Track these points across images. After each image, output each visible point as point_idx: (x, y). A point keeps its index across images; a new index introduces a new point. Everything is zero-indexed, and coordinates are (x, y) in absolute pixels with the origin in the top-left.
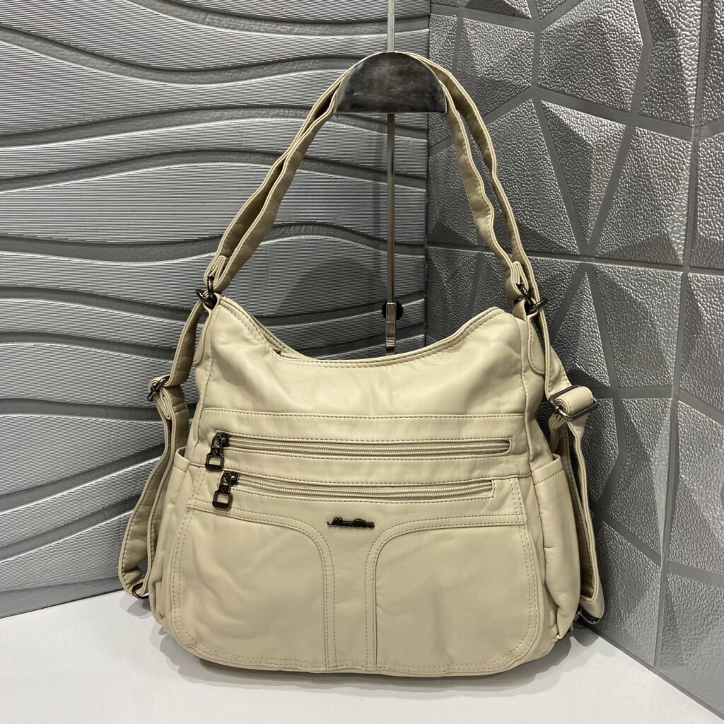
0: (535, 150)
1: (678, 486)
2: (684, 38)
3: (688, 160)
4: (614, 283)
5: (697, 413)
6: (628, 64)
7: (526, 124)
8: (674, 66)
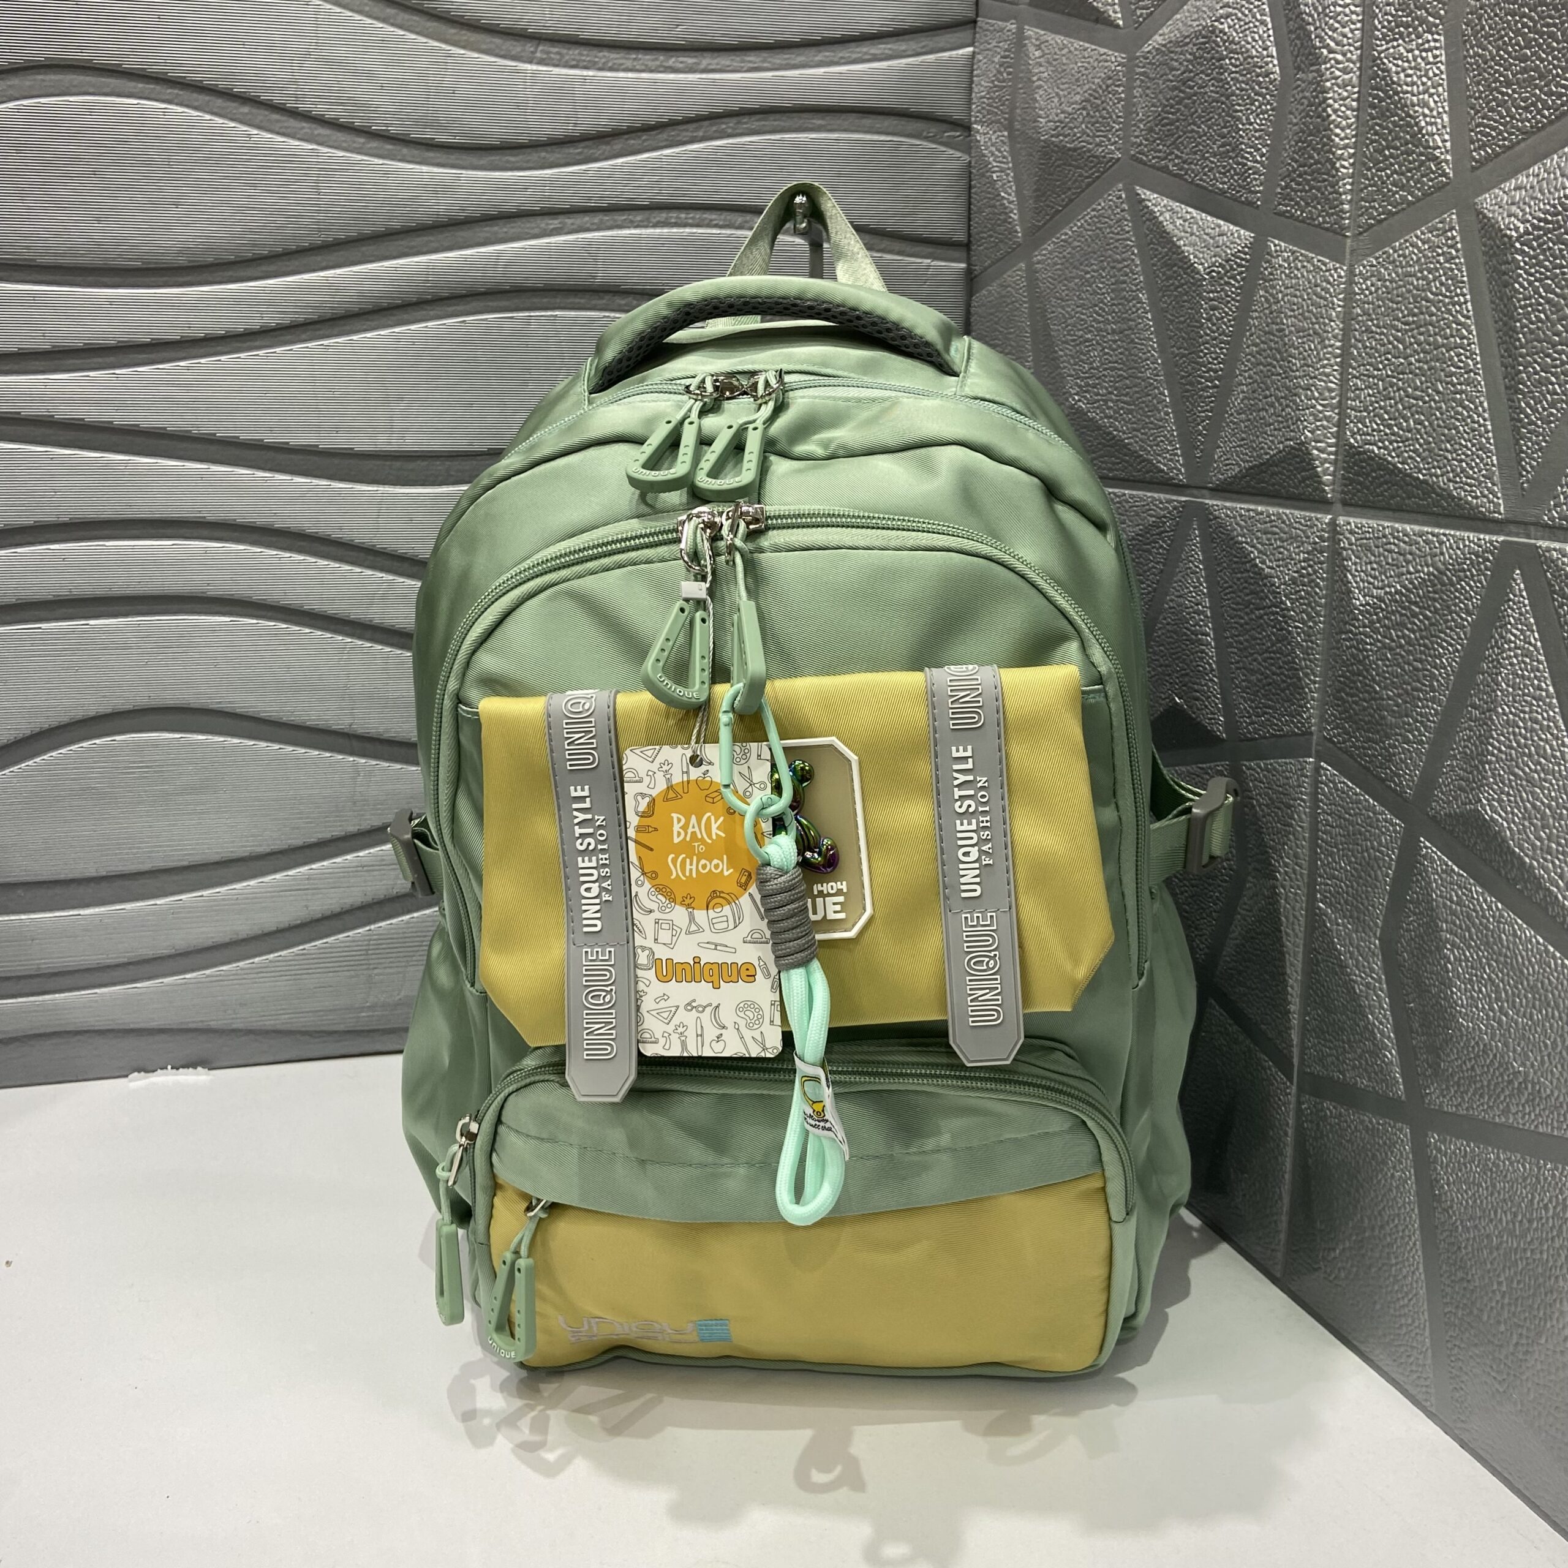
0: (1124, 282)
1: (1315, 926)
2: (1332, 67)
3: (1339, 300)
4: (1232, 539)
5: (1348, 786)
6: (1258, 115)
7: (1112, 233)
8: (1318, 120)
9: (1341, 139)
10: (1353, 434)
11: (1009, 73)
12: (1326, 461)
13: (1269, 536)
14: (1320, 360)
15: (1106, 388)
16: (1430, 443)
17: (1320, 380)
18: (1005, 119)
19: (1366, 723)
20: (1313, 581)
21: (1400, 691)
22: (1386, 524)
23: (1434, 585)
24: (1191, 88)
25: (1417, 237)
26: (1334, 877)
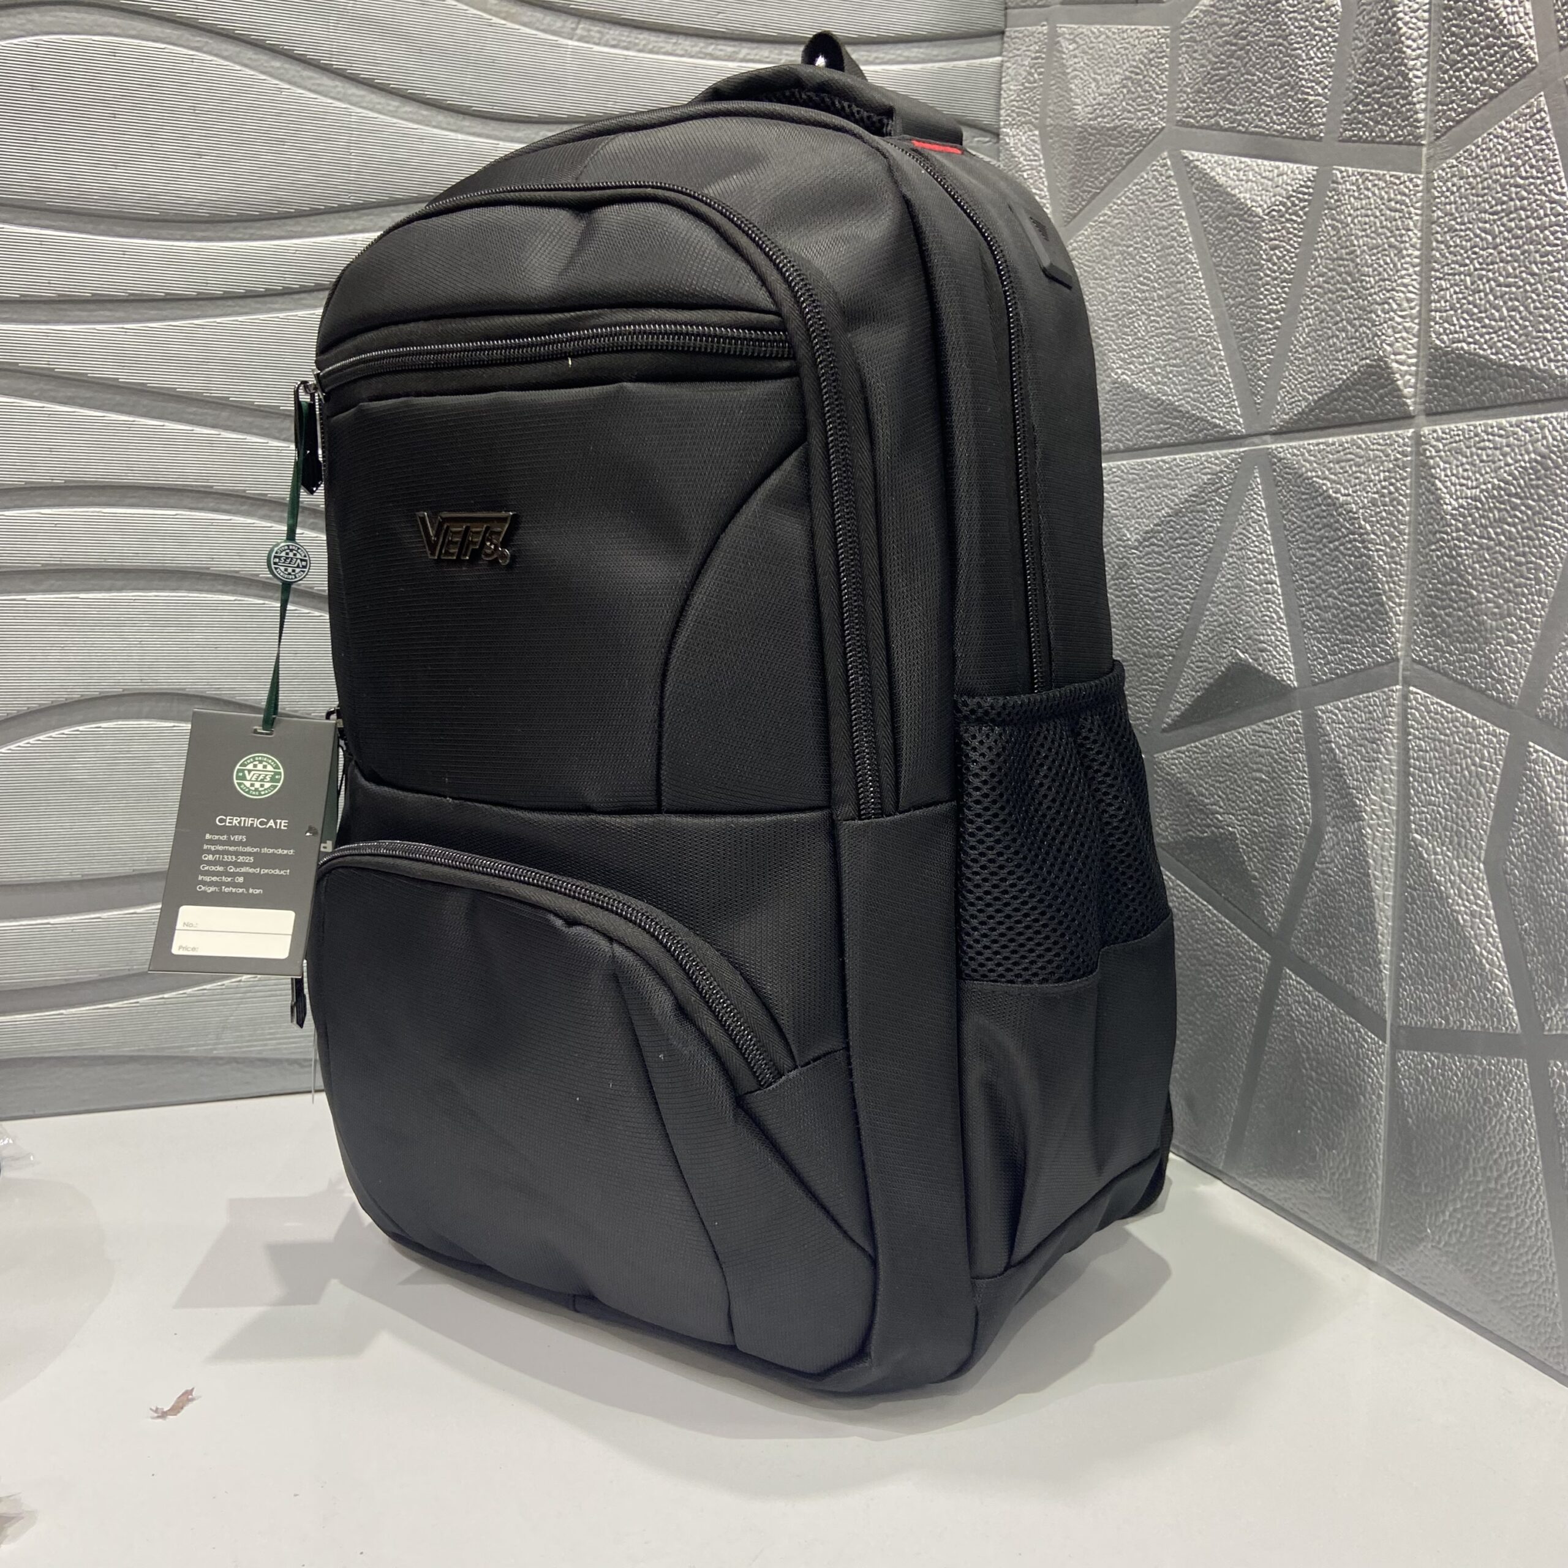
0: (1172, 246)
3: (1416, 208)
4: (1300, 476)
5: (1442, 706)
6: (1318, 49)
8: (1389, 36)
9: (1414, 50)
10: (1438, 334)
11: (1040, 74)
12: (1407, 373)
13: (1343, 464)
14: (1398, 271)
15: (1153, 356)
16: (1526, 327)
17: (1397, 292)
18: (1036, 118)
19: (1461, 633)
20: (1395, 499)
21: (1501, 591)
22: (1477, 423)
23: (1536, 472)
24: (1245, 38)
25: (1502, 128)
26: (1430, 803)
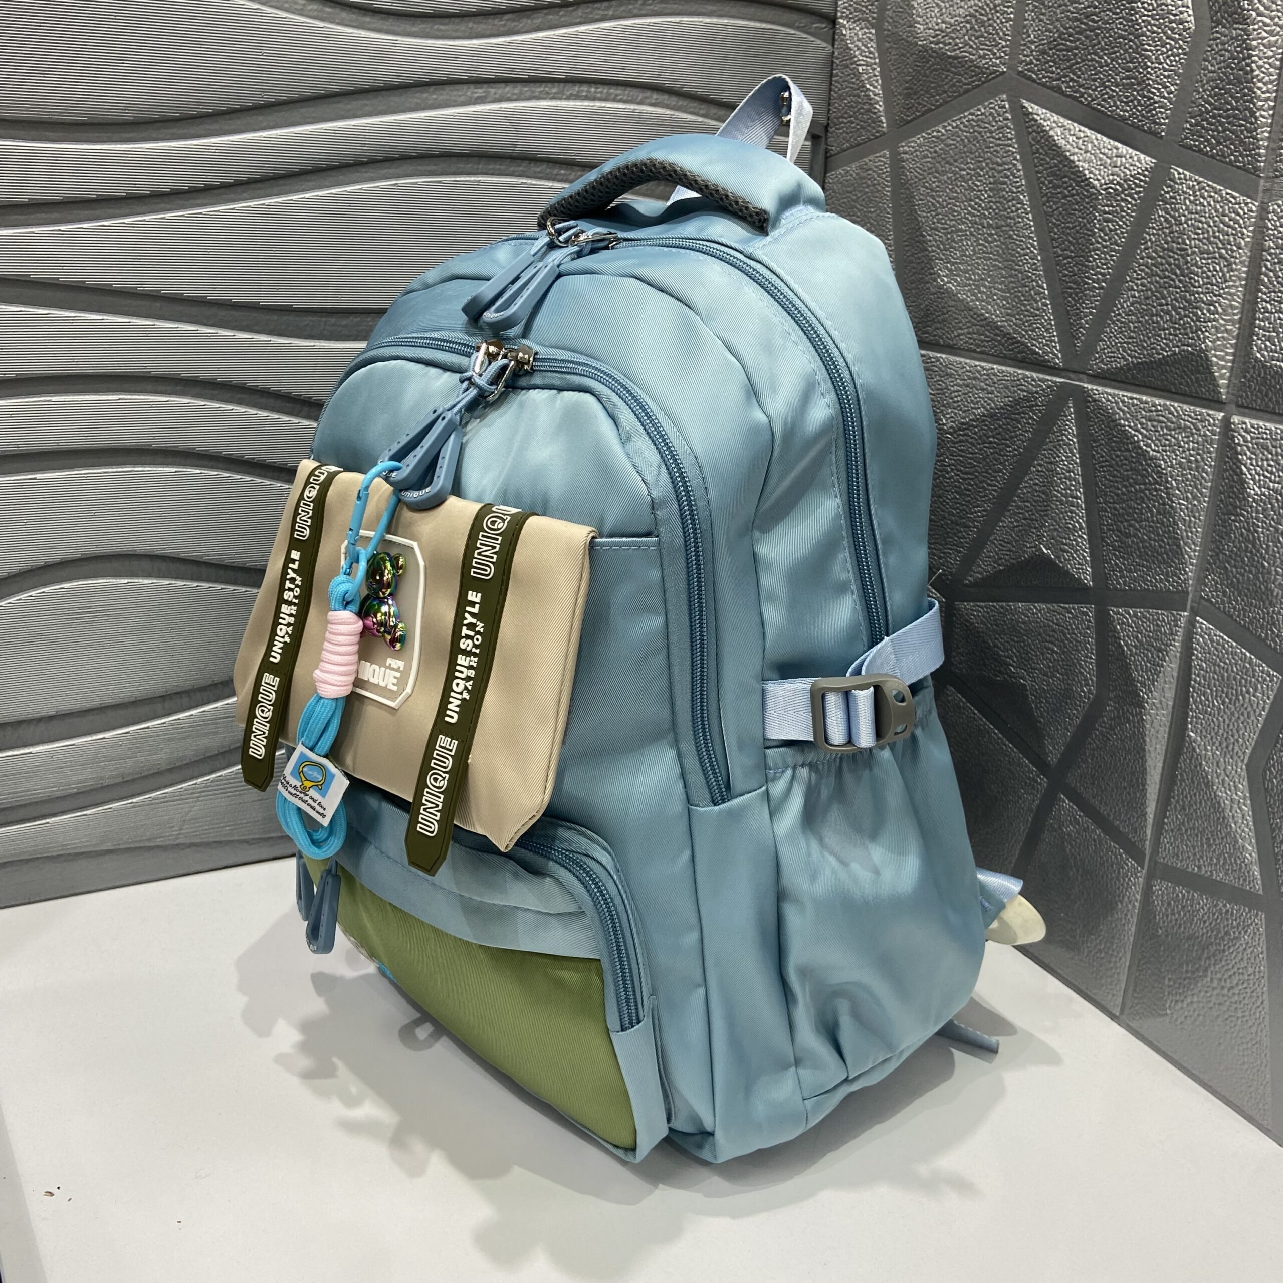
0: (1005, 183)
1: (1183, 749)
3: (1249, 231)
4: (1113, 421)
5: (1222, 638)
6: (1168, 57)
7: (993, 138)
8: (1241, 72)
9: (1263, 92)
10: (1259, 348)
12: (1224, 367)
13: (1155, 424)
14: (1226, 281)
15: (978, 274)
17: (1224, 298)
18: (874, 18)
19: (1249, 591)
20: (1200, 467)
24: (1093, 21)
26: (1206, 712)
